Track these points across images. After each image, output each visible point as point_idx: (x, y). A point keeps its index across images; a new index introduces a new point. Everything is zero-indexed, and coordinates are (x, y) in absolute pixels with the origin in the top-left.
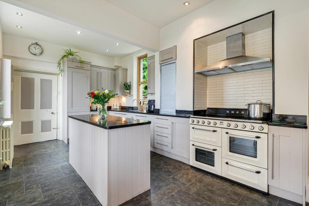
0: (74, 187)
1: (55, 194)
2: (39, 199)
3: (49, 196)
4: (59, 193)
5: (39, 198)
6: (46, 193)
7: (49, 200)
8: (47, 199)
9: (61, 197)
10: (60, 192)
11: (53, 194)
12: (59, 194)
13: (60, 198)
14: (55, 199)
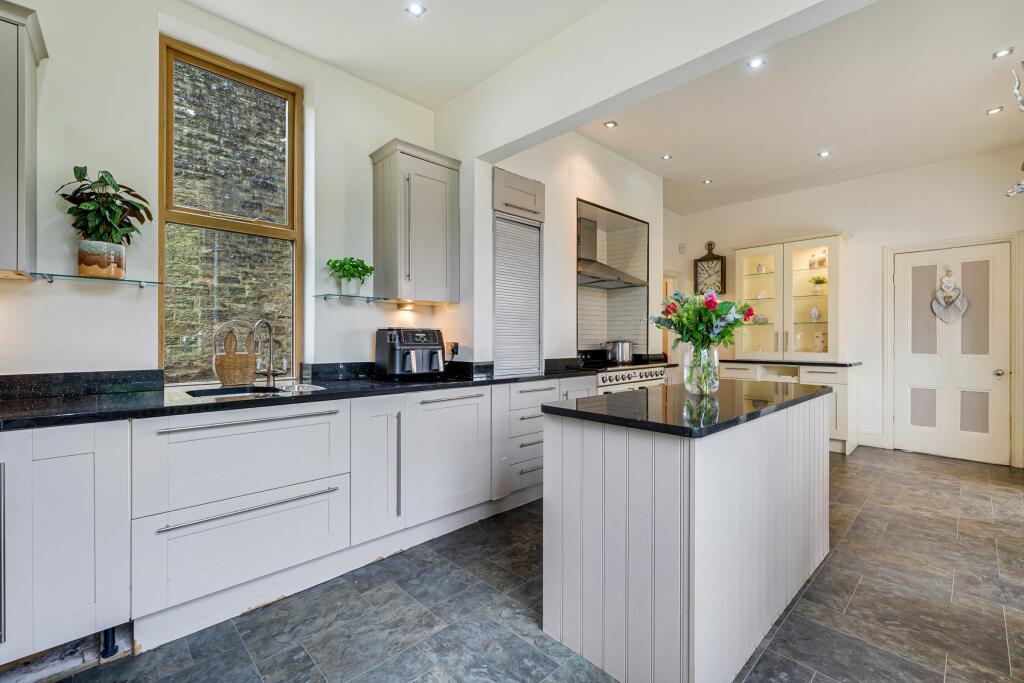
0: (830, 616)
1: (901, 642)
2: (960, 667)
3: (922, 653)
4: (888, 636)
5: (962, 672)
6: (928, 667)
7: (927, 642)
8: (935, 651)
9: (889, 625)
10: (883, 637)
11: (906, 647)
12: (889, 633)
13: (894, 625)
14: (910, 633)
